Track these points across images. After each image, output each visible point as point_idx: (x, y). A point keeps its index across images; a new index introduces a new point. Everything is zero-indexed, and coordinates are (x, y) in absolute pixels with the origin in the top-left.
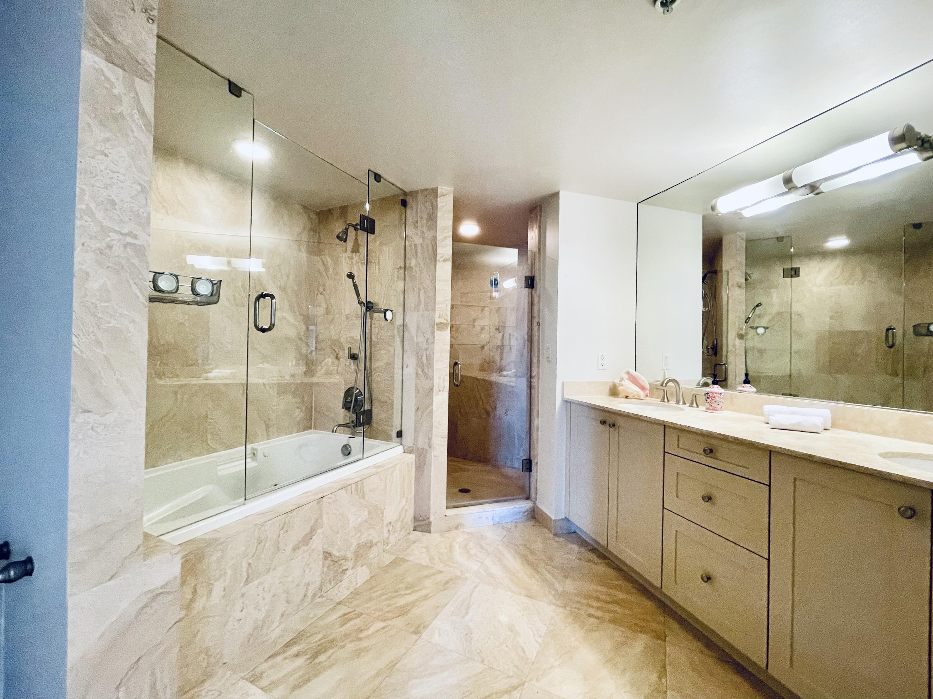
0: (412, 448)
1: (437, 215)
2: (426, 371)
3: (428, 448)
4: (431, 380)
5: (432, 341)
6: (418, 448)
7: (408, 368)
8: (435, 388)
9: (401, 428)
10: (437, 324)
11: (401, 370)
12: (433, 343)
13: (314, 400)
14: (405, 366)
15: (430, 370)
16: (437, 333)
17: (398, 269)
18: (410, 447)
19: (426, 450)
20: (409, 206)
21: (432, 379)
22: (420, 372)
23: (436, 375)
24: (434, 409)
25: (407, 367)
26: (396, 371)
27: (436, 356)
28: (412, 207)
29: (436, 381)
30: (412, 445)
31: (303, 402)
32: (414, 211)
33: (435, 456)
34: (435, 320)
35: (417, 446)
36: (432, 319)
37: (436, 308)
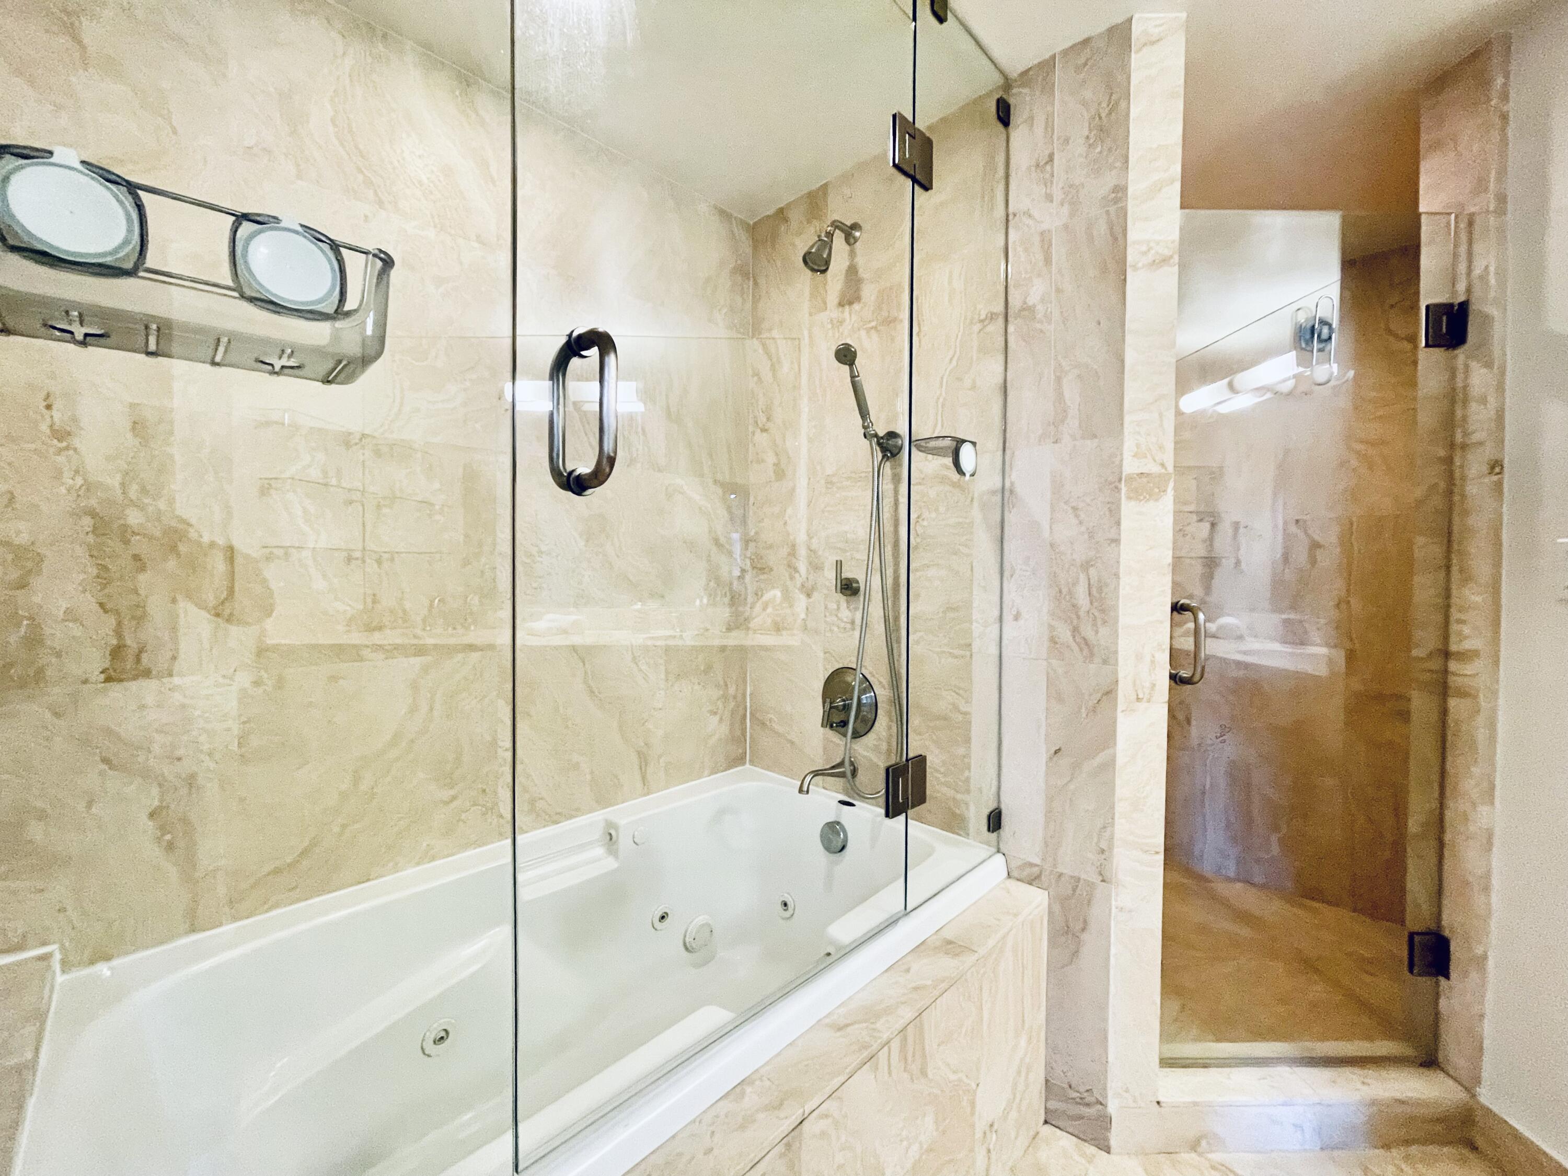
0: (1036, 870)
1: (1128, 115)
2: (1087, 631)
3: (1096, 879)
4: (1105, 662)
5: (1112, 535)
6: (1060, 875)
7: (1021, 622)
8: (1124, 691)
9: (999, 802)
10: (1130, 478)
11: (997, 626)
12: (1116, 541)
13: (751, 694)
14: (1008, 617)
15: (1103, 631)
16: (1128, 508)
17: (982, 321)
18: (1032, 865)
19: (1091, 885)
20: (1017, 118)
21: (1110, 659)
22: (1065, 634)
23: (1125, 647)
24: (1120, 760)
25: (1017, 618)
26: (977, 628)
27: (1126, 585)
28: (1031, 118)
29: (1126, 670)
30: (1037, 861)
31: (725, 697)
32: (1039, 129)
33: (1121, 909)
34: (1121, 466)
35: (1055, 866)
36: (1114, 463)
37: (1126, 425)
